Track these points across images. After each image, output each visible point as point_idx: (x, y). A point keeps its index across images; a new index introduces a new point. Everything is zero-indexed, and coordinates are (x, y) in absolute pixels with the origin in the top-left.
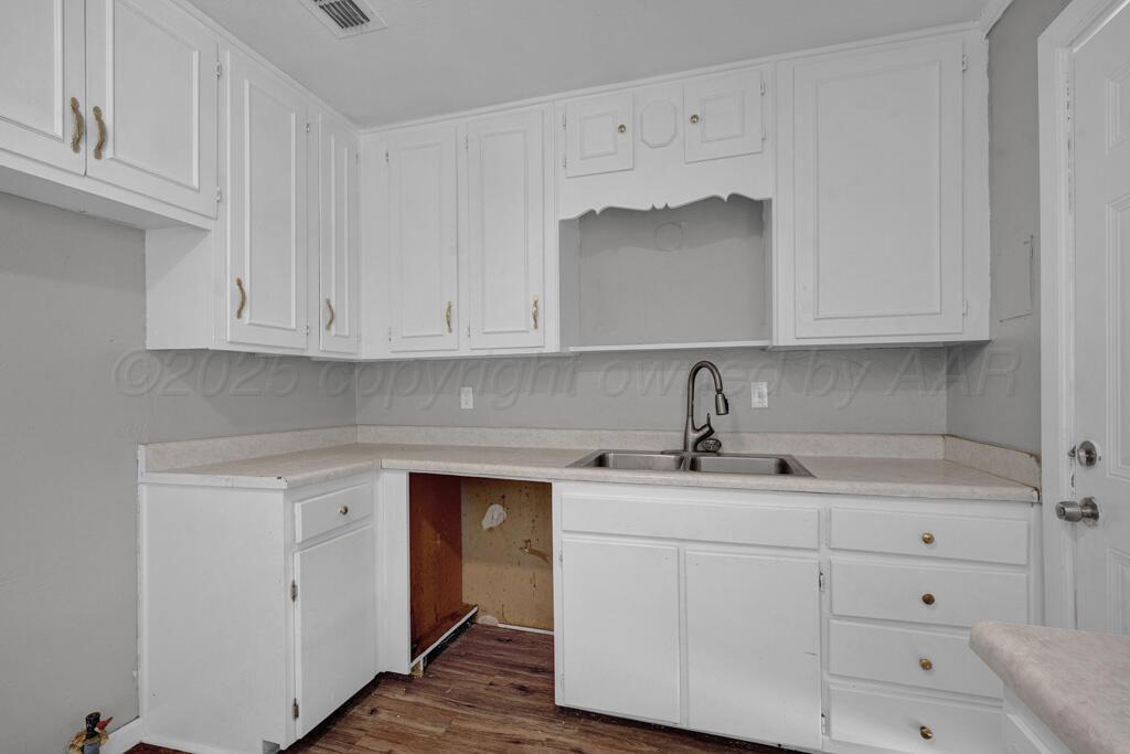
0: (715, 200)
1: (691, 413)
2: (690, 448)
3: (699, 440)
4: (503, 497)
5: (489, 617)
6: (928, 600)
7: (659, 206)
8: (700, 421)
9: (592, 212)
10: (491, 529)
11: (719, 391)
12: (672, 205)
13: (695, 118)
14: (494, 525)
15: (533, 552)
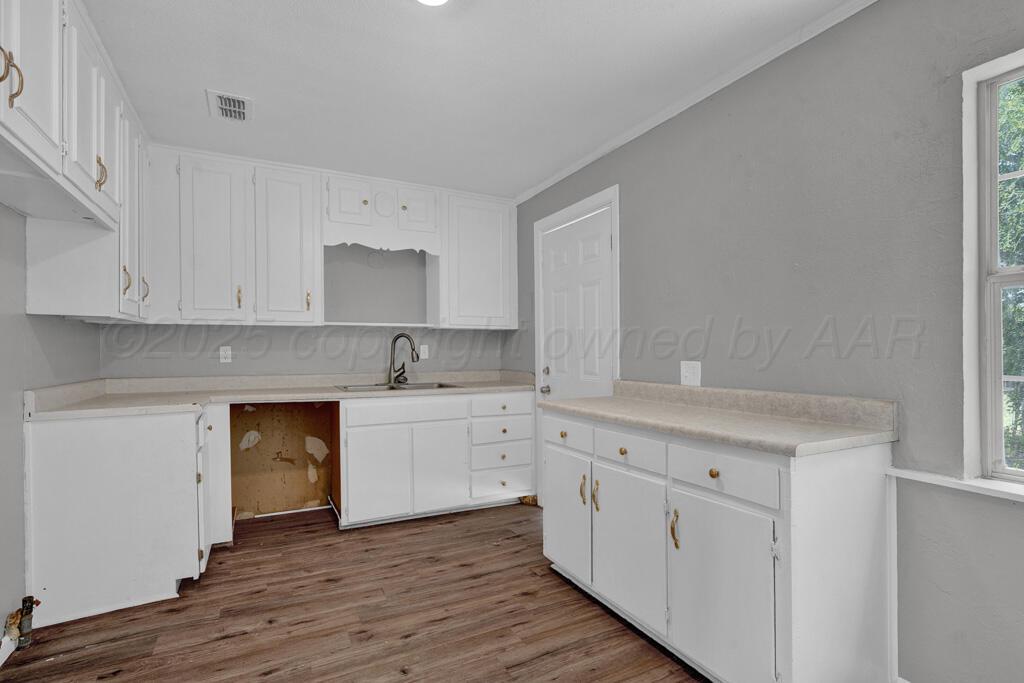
0: (412, 251)
1: (393, 363)
2: (393, 381)
3: (397, 377)
4: (258, 425)
5: (246, 514)
6: (505, 431)
7: (385, 249)
8: (398, 365)
9: (345, 244)
10: (248, 449)
11: (413, 350)
12: (391, 250)
13: (404, 208)
14: (251, 446)
15: (282, 460)
